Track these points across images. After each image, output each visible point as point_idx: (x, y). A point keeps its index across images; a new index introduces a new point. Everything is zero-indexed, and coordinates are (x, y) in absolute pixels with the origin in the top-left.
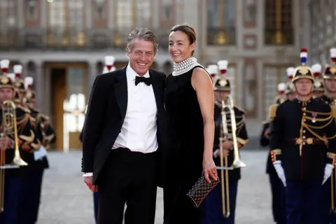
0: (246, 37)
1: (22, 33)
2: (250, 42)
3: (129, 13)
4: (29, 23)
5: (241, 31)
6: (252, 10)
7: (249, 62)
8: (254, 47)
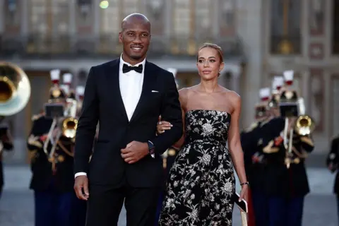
0: (312, 46)
1: (74, 41)
2: (316, 51)
3: (187, 20)
4: (81, 30)
5: (306, 40)
6: (320, 17)
7: (315, 72)
8: (321, 57)
